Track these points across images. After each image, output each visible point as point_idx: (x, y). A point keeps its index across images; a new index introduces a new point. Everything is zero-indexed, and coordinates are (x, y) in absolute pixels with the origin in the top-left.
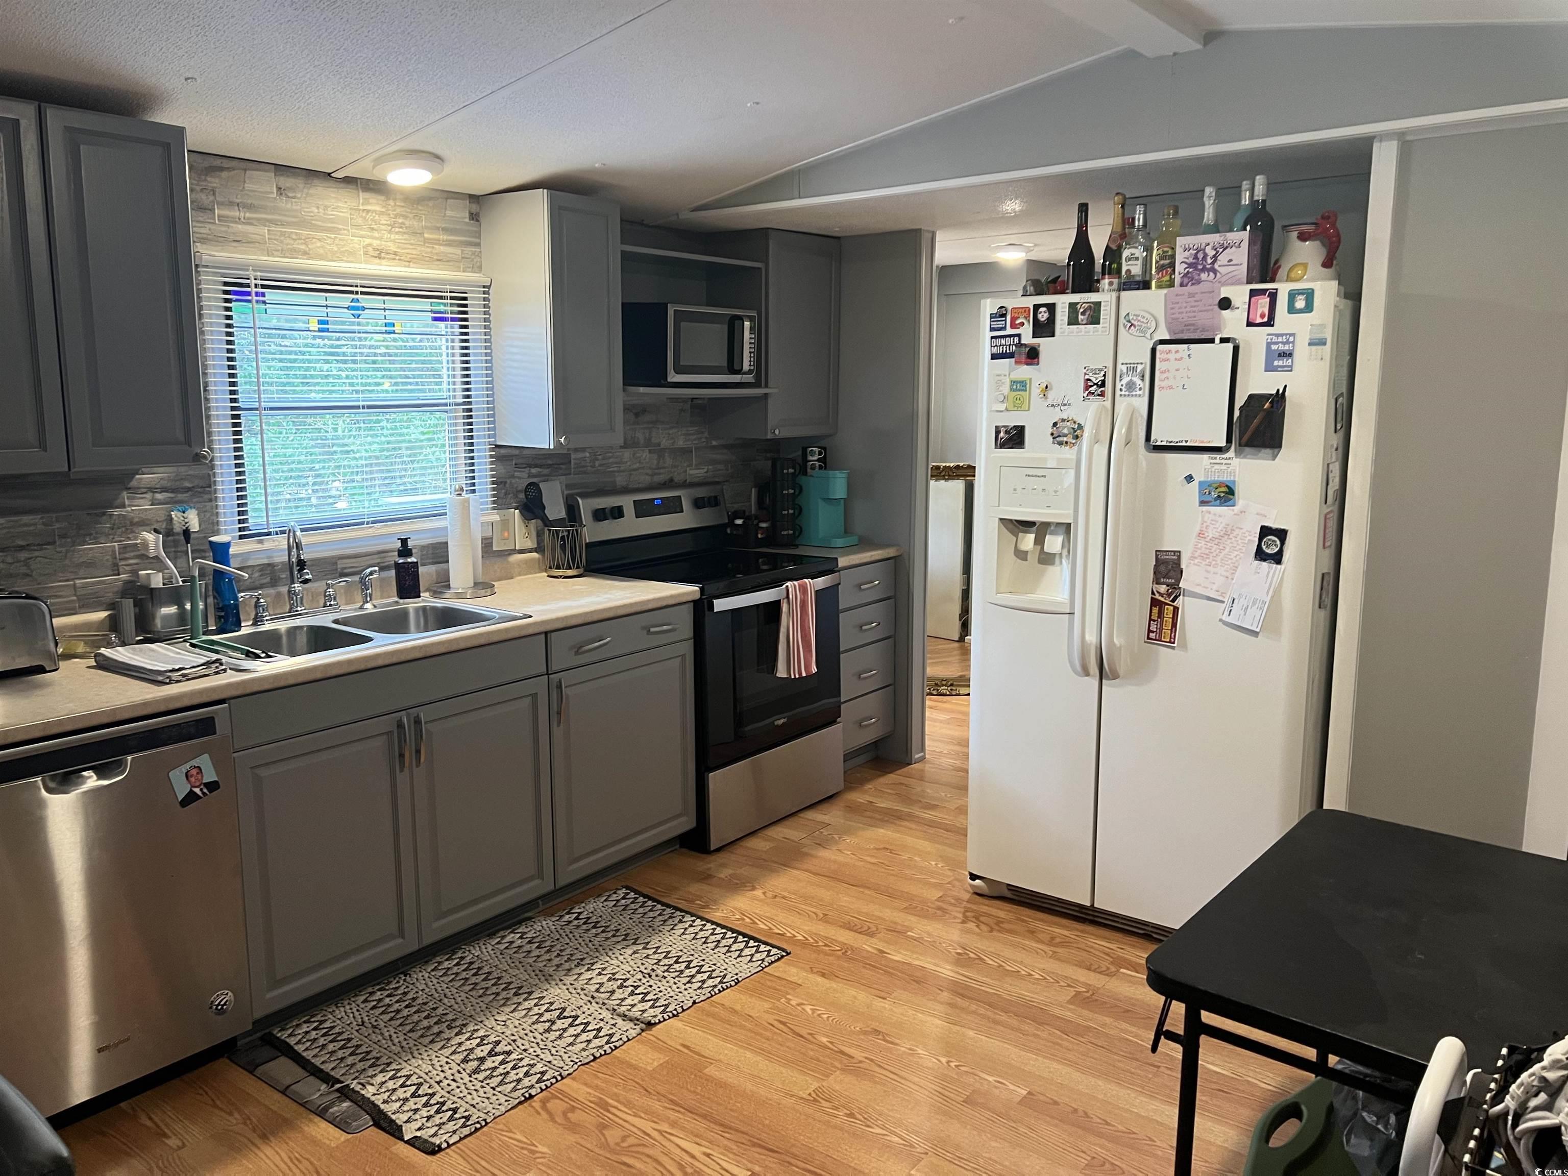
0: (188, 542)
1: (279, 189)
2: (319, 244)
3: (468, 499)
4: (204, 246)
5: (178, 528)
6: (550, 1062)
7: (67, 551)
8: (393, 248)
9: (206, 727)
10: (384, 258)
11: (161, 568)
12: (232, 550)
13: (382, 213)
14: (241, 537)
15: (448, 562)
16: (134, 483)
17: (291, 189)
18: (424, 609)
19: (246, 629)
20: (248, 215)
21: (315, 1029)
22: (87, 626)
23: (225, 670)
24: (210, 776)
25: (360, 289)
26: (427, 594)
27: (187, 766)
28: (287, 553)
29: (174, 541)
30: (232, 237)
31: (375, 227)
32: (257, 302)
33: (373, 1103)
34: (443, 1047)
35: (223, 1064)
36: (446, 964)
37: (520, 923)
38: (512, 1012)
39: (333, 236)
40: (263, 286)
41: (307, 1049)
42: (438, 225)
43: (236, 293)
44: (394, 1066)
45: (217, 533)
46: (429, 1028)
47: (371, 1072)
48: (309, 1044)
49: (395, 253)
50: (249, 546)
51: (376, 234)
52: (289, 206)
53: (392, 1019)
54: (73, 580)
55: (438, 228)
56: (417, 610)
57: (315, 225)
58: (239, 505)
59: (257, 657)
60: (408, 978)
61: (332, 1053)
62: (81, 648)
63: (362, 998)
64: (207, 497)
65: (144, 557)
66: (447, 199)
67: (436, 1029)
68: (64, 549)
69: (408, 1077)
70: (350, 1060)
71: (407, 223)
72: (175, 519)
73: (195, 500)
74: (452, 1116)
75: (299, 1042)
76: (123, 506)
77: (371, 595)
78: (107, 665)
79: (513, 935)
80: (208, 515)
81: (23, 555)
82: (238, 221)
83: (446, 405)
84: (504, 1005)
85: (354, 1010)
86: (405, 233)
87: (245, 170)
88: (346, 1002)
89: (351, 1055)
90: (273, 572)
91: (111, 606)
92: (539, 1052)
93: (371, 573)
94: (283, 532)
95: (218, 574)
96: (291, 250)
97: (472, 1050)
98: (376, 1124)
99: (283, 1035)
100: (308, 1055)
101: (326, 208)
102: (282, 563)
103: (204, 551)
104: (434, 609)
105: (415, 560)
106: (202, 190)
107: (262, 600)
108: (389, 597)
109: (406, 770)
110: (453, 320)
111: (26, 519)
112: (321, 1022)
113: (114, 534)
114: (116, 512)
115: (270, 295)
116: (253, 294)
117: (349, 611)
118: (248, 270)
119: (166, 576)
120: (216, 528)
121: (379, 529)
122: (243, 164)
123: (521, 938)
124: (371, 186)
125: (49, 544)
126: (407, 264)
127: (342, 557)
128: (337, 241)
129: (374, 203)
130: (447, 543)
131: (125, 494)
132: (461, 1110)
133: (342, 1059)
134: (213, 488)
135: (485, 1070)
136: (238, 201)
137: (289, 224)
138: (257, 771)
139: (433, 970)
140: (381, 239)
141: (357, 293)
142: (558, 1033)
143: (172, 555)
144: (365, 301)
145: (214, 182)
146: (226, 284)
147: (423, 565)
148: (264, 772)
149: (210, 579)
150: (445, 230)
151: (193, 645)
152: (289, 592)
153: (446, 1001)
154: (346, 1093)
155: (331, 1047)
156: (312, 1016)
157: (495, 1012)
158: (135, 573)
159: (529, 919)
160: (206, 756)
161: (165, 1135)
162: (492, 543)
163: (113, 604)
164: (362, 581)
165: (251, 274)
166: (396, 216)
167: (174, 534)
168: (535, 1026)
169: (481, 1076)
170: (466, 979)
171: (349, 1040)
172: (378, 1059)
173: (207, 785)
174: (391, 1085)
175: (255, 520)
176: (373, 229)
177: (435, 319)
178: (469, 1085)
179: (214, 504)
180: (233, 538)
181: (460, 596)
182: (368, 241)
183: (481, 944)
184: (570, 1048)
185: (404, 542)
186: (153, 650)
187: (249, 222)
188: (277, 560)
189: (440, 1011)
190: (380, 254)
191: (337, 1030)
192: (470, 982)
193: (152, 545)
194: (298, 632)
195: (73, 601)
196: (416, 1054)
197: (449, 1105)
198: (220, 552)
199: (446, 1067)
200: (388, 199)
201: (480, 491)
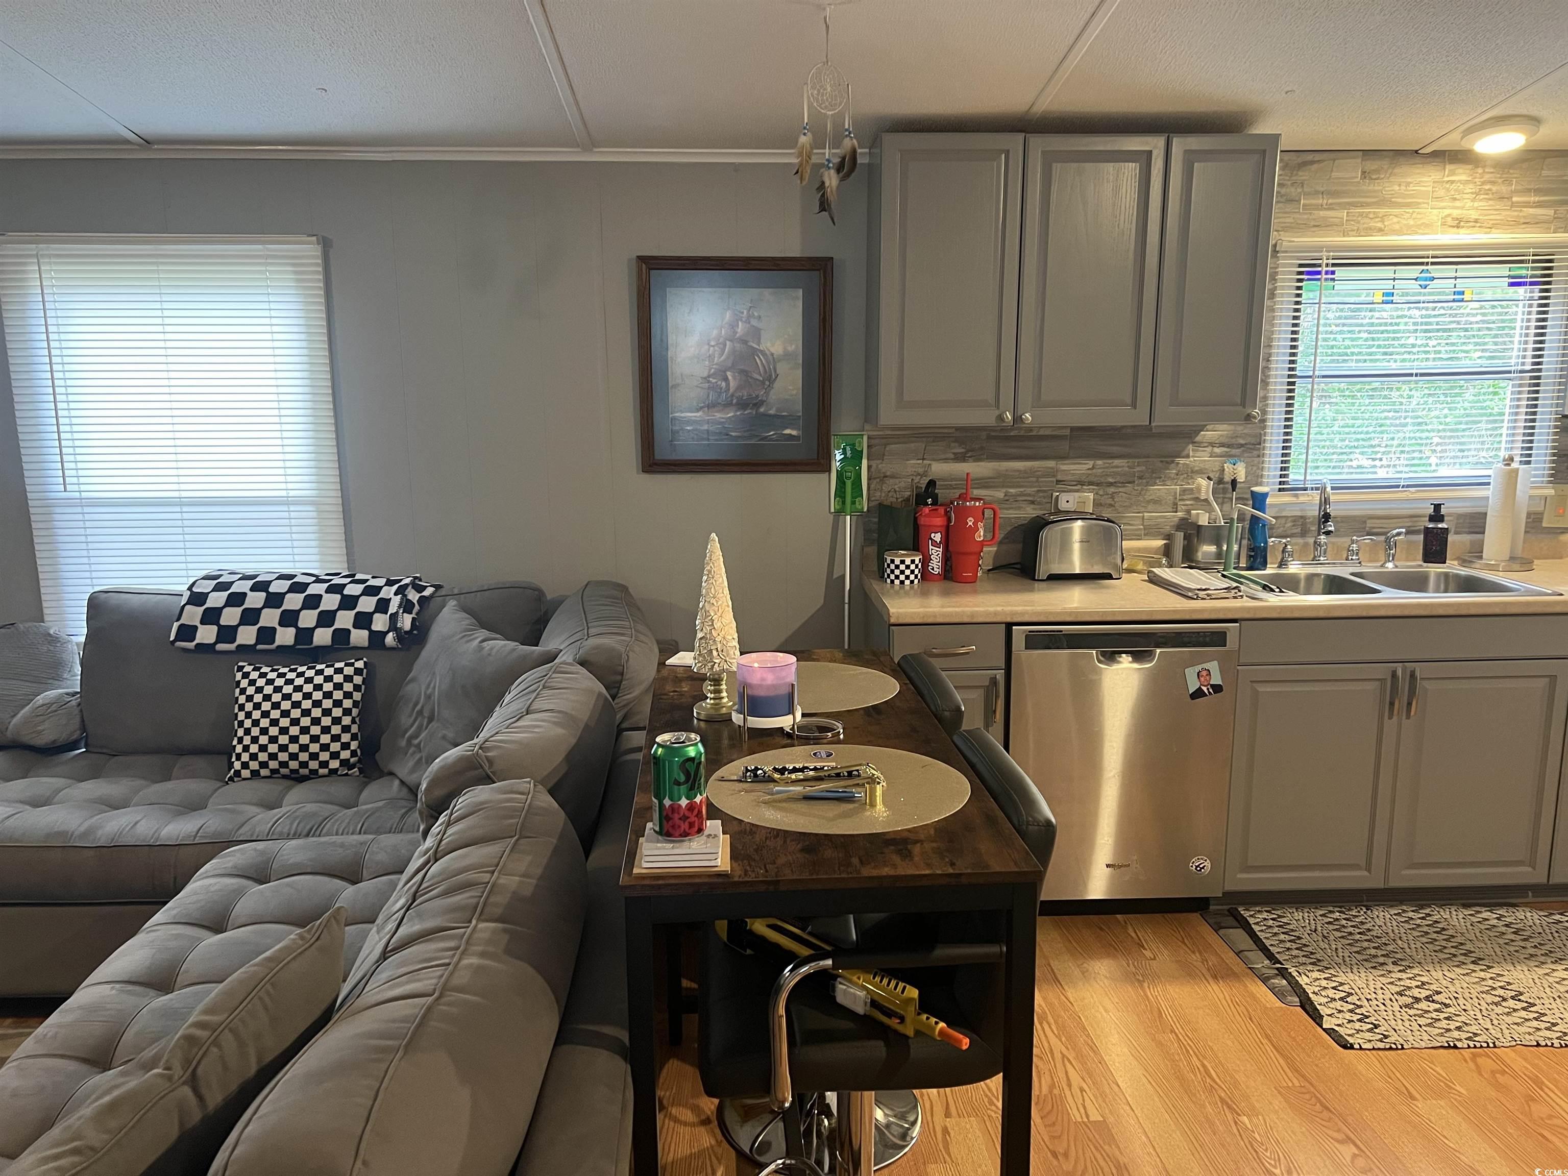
0: (1234, 490)
1: (1364, 172)
2: (1395, 220)
3: (1518, 469)
4: (1287, 234)
5: (1228, 478)
6: (1487, 1029)
7: (1142, 490)
8: (1474, 215)
9: (1219, 639)
10: (1463, 227)
11: (1211, 510)
12: (1268, 501)
13: (1467, 182)
14: (1280, 490)
15: (1484, 533)
16: (1198, 439)
17: (1377, 171)
18: (1446, 575)
19: (1271, 570)
20: (1330, 201)
21: (1273, 919)
22: (1146, 550)
23: (1242, 596)
24: (1216, 680)
25: (1430, 260)
26: (1456, 563)
27: (1199, 668)
28: (1318, 508)
29: (1223, 489)
30: (1313, 223)
31: (1458, 197)
32: (1326, 279)
33: (1304, 990)
34: (1382, 975)
35: (1195, 917)
36: (1411, 914)
37: (1501, 905)
38: (1464, 975)
39: (1411, 211)
40: (1334, 265)
41: (1262, 931)
42: (1529, 187)
43: (1309, 273)
44: (1332, 971)
45: (1261, 484)
46: (1375, 956)
47: (1310, 967)
48: (1265, 927)
49: (1476, 221)
50: (1286, 498)
51: (1458, 204)
52: (1371, 188)
53: (1342, 937)
54: (1142, 512)
55: (1529, 190)
56: (1439, 575)
57: (1396, 203)
58: (1282, 462)
59: (1273, 590)
60: (1369, 912)
61: (1281, 941)
62: (1140, 567)
63: (1322, 912)
64: (1256, 453)
65: (1197, 499)
66: (1545, 158)
67: (1381, 960)
68: (1139, 488)
69: (1342, 984)
70: (1295, 952)
71: (1494, 189)
72: (1227, 470)
73: (1246, 455)
74: (1372, 1029)
75: (1257, 924)
76: (1188, 456)
77: (1393, 556)
78: (1154, 580)
79: (1489, 914)
80: (1255, 468)
81: (1111, 490)
82: (1320, 207)
83: (1510, 372)
84: (1458, 966)
85: (1312, 919)
86: (1490, 199)
87: (1334, 160)
88: (1306, 910)
89: (1297, 949)
90: (1304, 525)
91: (1169, 537)
92: (1479, 1016)
93: (1399, 534)
94: (1317, 489)
95: (1255, 520)
96: (1367, 229)
97: (1409, 988)
98: (1302, 1006)
99: (1246, 914)
100: (1262, 935)
101: (1408, 184)
102: (1314, 516)
103: (1247, 499)
104: (1457, 576)
105: (1446, 527)
106: (1292, 184)
107: (1289, 547)
108: (1415, 560)
109: (1395, 718)
110: (1532, 284)
111: (1117, 462)
112: (1280, 917)
113: (1178, 479)
114: (1182, 461)
115: (1340, 272)
116: (1323, 273)
117: (1368, 568)
118: (1322, 251)
119: (1213, 517)
120: (1260, 480)
121: (1412, 493)
122: (1332, 155)
123: (1498, 919)
124: (1460, 157)
125: (1129, 483)
126: (1489, 230)
127: (1372, 517)
128: (1414, 215)
129: (1461, 174)
130: (1486, 514)
131: (1191, 446)
132: (1383, 1028)
133: (1288, 949)
134: (1263, 445)
135: (1418, 1009)
136: (1322, 189)
137: (1368, 205)
138: (1254, 684)
139: (1395, 914)
140: (1462, 208)
141: (1427, 264)
142: (1508, 1010)
143: (1220, 500)
144: (1435, 271)
145: (1303, 175)
146: (1301, 266)
147: (1456, 533)
148: (1261, 688)
149: (1247, 524)
150: (1538, 191)
151: (1223, 576)
152: (1315, 542)
153: (1400, 942)
154: (1283, 973)
155: (1282, 937)
156: (1274, 910)
157: (1445, 968)
158: (1188, 512)
159: (1514, 905)
160: (1216, 663)
161: (1143, 947)
162: (1542, 518)
163: (1169, 535)
164: (1387, 541)
165: (1324, 254)
166: (1483, 183)
167: (1224, 483)
168: (1484, 996)
169: (1412, 1012)
170: (1427, 933)
171: (1299, 938)
172: (1319, 960)
173: (1212, 686)
174: (1324, 983)
175: (1295, 476)
176: (1455, 199)
177: (1512, 284)
178: (1398, 1014)
179: (1261, 459)
180: (1272, 490)
181: (1492, 568)
182: (1447, 212)
183: (1453, 910)
184: (1515, 1027)
185: (1437, 507)
186: (1191, 574)
187: (1330, 208)
188: (1310, 514)
189: (1390, 948)
190: (1458, 224)
191: (1291, 927)
192: (1429, 936)
193: (1203, 490)
194: (1316, 579)
195: (1140, 529)
196: (1355, 970)
197: (1372, 1019)
198: (1259, 501)
199: (1380, 992)
200: (1477, 167)
201: (1537, 462)
